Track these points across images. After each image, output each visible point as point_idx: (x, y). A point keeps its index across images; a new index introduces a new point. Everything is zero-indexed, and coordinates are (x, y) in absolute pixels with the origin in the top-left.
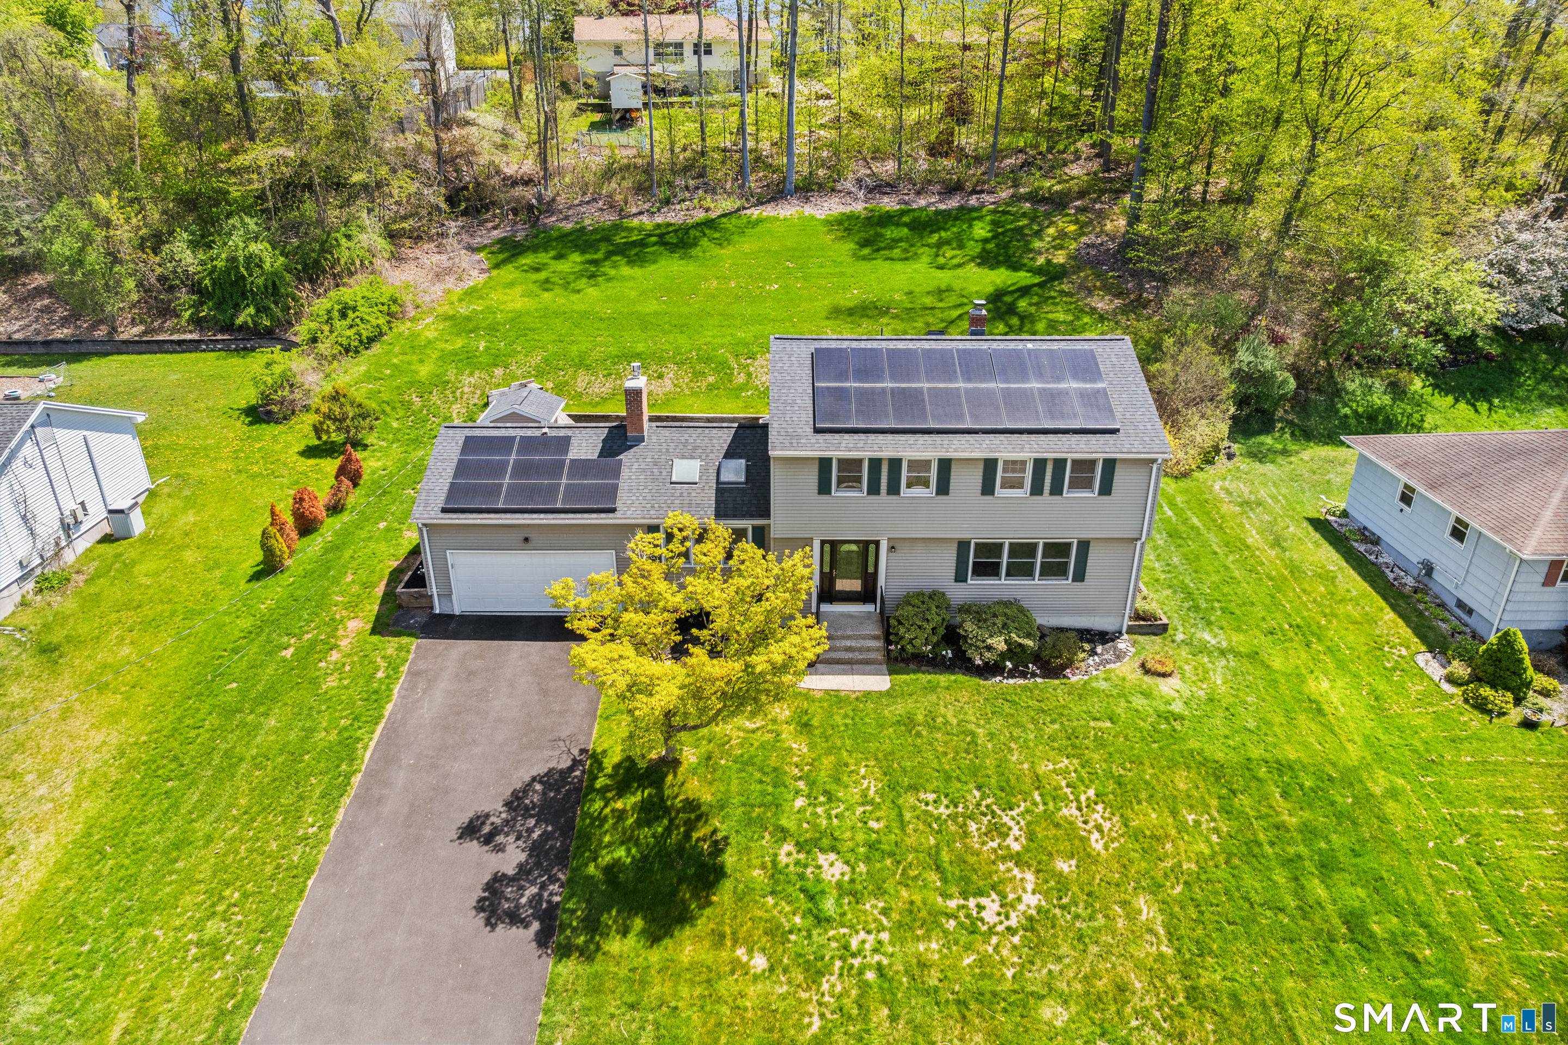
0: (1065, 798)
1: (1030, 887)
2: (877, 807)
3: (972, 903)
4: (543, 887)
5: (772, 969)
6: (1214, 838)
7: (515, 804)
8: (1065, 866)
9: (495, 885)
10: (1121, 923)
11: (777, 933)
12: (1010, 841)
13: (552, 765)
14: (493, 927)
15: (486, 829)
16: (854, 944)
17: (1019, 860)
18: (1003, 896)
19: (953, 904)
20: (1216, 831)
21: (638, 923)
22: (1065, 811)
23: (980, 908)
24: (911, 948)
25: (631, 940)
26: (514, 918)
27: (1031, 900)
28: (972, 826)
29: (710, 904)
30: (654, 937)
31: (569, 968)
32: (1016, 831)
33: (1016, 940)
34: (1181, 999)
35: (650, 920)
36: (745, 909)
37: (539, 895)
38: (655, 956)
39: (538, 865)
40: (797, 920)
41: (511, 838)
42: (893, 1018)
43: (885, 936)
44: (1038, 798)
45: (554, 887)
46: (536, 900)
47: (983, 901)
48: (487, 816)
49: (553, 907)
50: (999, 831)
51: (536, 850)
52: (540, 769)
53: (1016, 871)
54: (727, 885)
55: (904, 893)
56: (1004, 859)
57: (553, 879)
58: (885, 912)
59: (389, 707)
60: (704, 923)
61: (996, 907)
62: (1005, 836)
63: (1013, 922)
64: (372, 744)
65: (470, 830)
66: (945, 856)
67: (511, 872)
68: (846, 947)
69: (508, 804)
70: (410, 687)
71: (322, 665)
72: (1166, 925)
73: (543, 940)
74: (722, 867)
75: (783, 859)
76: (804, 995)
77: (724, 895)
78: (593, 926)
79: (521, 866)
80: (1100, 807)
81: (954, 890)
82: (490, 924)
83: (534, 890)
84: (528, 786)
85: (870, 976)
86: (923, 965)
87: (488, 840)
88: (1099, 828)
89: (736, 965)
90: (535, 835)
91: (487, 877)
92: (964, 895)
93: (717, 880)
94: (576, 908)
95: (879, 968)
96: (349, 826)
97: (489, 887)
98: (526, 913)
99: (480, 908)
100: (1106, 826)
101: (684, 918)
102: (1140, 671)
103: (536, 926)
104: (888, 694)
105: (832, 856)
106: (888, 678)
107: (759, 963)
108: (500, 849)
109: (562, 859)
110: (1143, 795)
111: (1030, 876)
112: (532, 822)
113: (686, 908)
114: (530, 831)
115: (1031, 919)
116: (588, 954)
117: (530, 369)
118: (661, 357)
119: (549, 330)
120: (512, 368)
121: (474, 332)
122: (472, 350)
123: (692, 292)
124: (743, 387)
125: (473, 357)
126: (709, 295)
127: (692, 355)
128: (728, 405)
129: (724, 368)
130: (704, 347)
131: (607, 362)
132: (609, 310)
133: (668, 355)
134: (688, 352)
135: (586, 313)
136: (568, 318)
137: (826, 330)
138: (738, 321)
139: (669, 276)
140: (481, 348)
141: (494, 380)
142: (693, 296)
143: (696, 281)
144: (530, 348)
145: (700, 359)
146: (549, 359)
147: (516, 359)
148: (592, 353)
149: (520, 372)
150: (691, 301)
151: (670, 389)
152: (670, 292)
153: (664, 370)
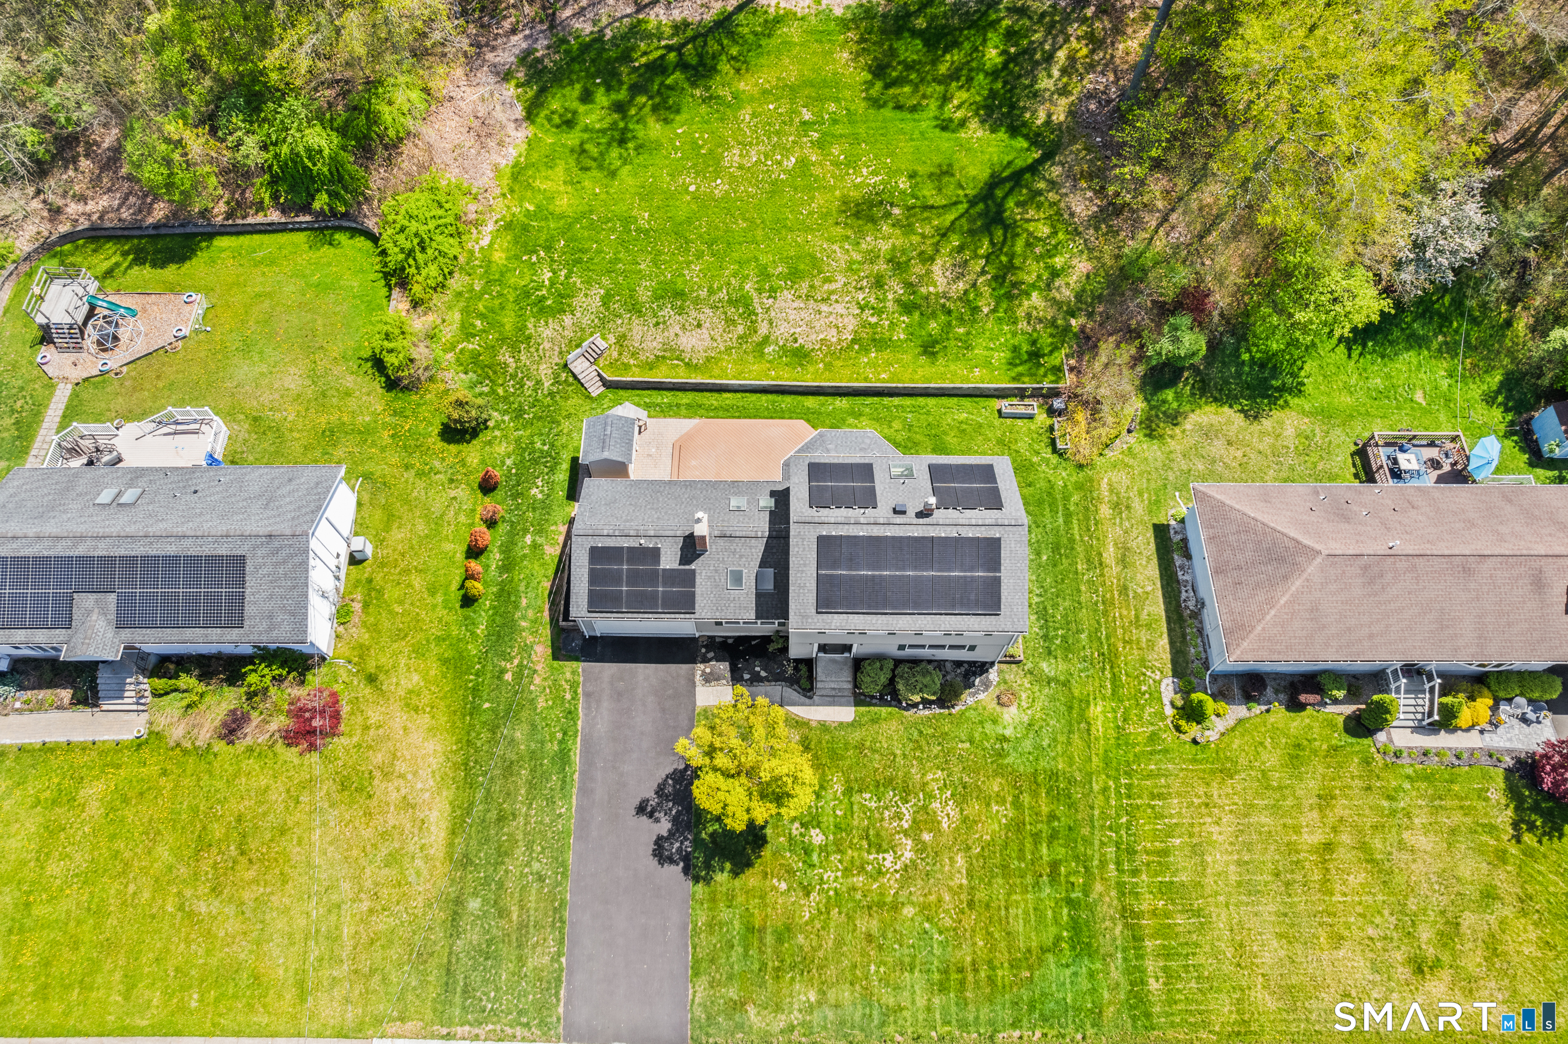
0: (935, 797)
1: (909, 848)
2: (841, 802)
3: (881, 856)
4: (682, 843)
5: (789, 890)
6: (1004, 821)
7: (660, 791)
8: (927, 837)
9: (659, 841)
10: (947, 868)
11: (791, 872)
12: (903, 822)
13: (675, 766)
14: (663, 865)
15: (649, 809)
16: (825, 877)
17: (906, 833)
18: (895, 852)
19: (871, 857)
20: (1005, 816)
21: (728, 866)
22: (933, 805)
23: (884, 859)
24: (850, 880)
25: (726, 874)
26: (671, 861)
27: (908, 855)
28: (887, 813)
29: (760, 857)
30: (736, 873)
31: (700, 888)
32: (907, 817)
33: (898, 876)
34: (965, 905)
35: (734, 864)
36: (777, 860)
37: (681, 847)
38: (737, 883)
39: (677, 830)
40: (800, 864)
41: (662, 814)
42: (840, 913)
43: (839, 874)
44: (921, 796)
45: (687, 843)
46: (680, 850)
47: (886, 855)
48: (648, 800)
49: (688, 854)
50: (899, 816)
51: (675, 820)
52: (669, 770)
53: (904, 840)
54: (769, 846)
55: (850, 852)
56: (899, 833)
57: (686, 839)
58: (840, 861)
59: (580, 723)
60: (757, 868)
61: (891, 859)
62: (901, 819)
63: (897, 867)
64: (578, 752)
65: (641, 809)
66: (871, 832)
67: (665, 834)
68: (822, 879)
69: (656, 793)
70: (588, 708)
71: (532, 688)
72: (967, 870)
73: (686, 871)
74: (765, 836)
75: (794, 832)
76: (802, 902)
77: (767, 852)
78: (708, 866)
79: (669, 831)
80: (951, 803)
81: (873, 850)
82: (661, 864)
83: (677, 845)
84: (665, 782)
85: (831, 893)
86: (855, 889)
87: (651, 815)
88: (948, 815)
89: (774, 888)
90: (674, 812)
91: (655, 838)
92: (878, 853)
93: (762, 845)
94: (700, 858)
95: (836, 890)
96: (580, 808)
97: (656, 843)
98: (676, 857)
99: (655, 855)
100: (952, 813)
101: (749, 864)
102: (996, 701)
103: (682, 864)
104: (852, 725)
105: (818, 830)
106: (853, 709)
107: (783, 886)
108: (657, 821)
109: (688, 827)
110: (974, 795)
111: (909, 842)
112: (671, 804)
113: (749, 859)
114: (670, 810)
115: (906, 866)
116: (708, 880)
117: (593, 317)
118: (698, 297)
119: (599, 252)
120: (578, 315)
121: (535, 252)
122: (540, 286)
123: (717, 174)
124: (766, 340)
125: (543, 298)
126: (733, 179)
127: (723, 295)
128: (755, 367)
129: (750, 313)
130: (733, 281)
131: (654, 306)
132: (646, 214)
133: (703, 294)
134: (720, 289)
135: (627, 221)
136: (613, 230)
137: (835, 247)
138: (759, 233)
139: (694, 142)
140: (547, 283)
141: (566, 333)
142: (719, 181)
143: (720, 150)
144: (588, 282)
145: (730, 301)
146: (606, 300)
147: (579, 300)
148: (640, 290)
149: (585, 321)
150: (716, 192)
151: (708, 343)
152: (697, 173)
153: (702, 317)
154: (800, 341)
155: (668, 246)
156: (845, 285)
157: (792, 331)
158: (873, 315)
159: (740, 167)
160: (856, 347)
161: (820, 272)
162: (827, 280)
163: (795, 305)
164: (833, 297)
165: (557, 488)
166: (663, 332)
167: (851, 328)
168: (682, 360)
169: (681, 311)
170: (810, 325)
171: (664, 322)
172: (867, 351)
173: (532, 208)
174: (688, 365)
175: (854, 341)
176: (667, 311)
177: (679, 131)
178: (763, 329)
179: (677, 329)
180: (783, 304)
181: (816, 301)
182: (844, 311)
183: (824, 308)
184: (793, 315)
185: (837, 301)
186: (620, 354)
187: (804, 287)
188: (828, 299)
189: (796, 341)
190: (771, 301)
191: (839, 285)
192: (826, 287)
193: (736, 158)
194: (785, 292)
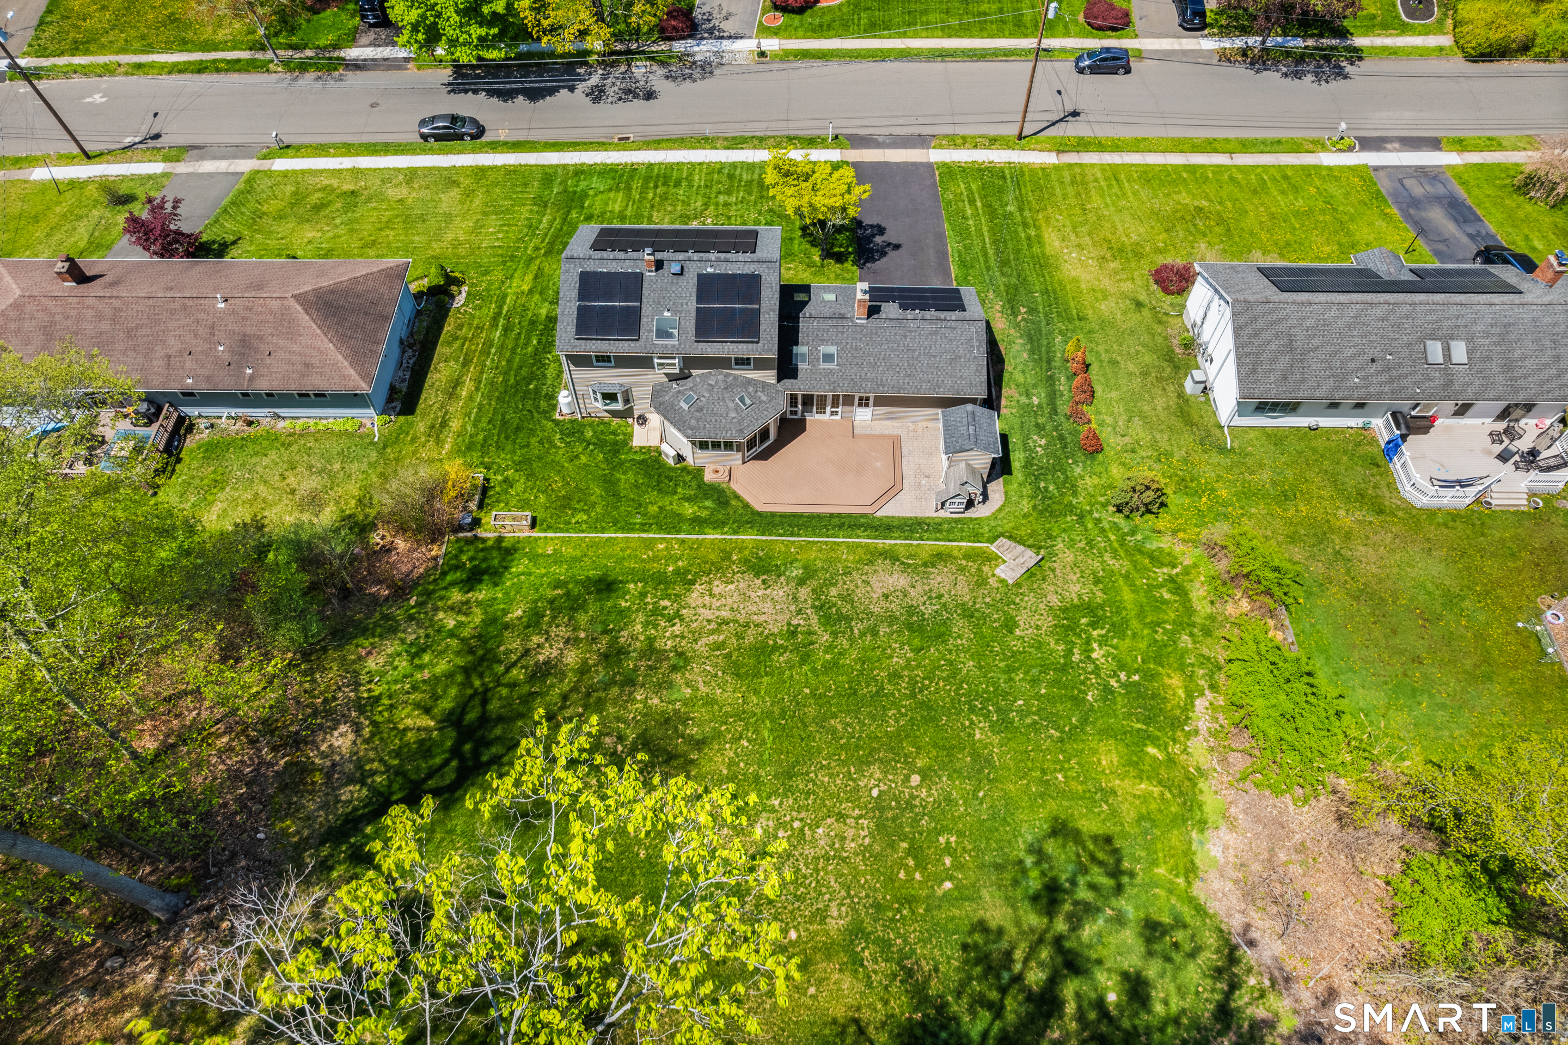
117: (1023, 604)
118: (890, 625)
119: (1035, 682)
120: (1042, 606)
121: (1123, 685)
122: (1103, 641)
123: (879, 805)
124: (801, 582)
125: (1094, 625)
126: (854, 795)
127: (858, 627)
128: (814, 555)
129: (822, 608)
130: (846, 644)
131: (945, 615)
132: (978, 736)
133: (883, 630)
134: (863, 634)
135: (1004, 725)
136: (1023, 713)
137: (704, 689)
138: (811, 711)
139: (921, 865)
140: (1095, 645)
141: (1052, 588)
142: (875, 793)
143: (877, 848)
144: (1039, 645)
145: (848, 619)
146: (1010, 625)
147: (1047, 622)
148: (967, 633)
149: (1030, 599)
150: (878, 775)
151: (873, 580)
152: (910, 806)
153: (883, 603)
154: (760, 581)
155: (939, 692)
156: (696, 641)
157: (769, 591)
158: (665, 608)
159: (841, 817)
160: (690, 577)
161: (729, 655)
162: (719, 646)
163: (763, 618)
164: (713, 626)
165: (1020, 445)
166: (931, 590)
167: (695, 595)
168: (903, 563)
169: (911, 610)
170: (745, 598)
171: (930, 598)
172: (677, 572)
173: (1151, 750)
174: (895, 559)
175: (692, 582)
176: (928, 610)
177: (948, 885)
178: (804, 593)
179: (913, 593)
180: (779, 618)
181: (737, 621)
182: (702, 611)
183: (725, 614)
184: (767, 607)
185: (709, 621)
186: (979, 570)
187: (751, 637)
188: (720, 624)
189: (764, 582)
190: (795, 622)
191: (704, 641)
192: (722, 638)
193: (850, 833)
194: (776, 631)
